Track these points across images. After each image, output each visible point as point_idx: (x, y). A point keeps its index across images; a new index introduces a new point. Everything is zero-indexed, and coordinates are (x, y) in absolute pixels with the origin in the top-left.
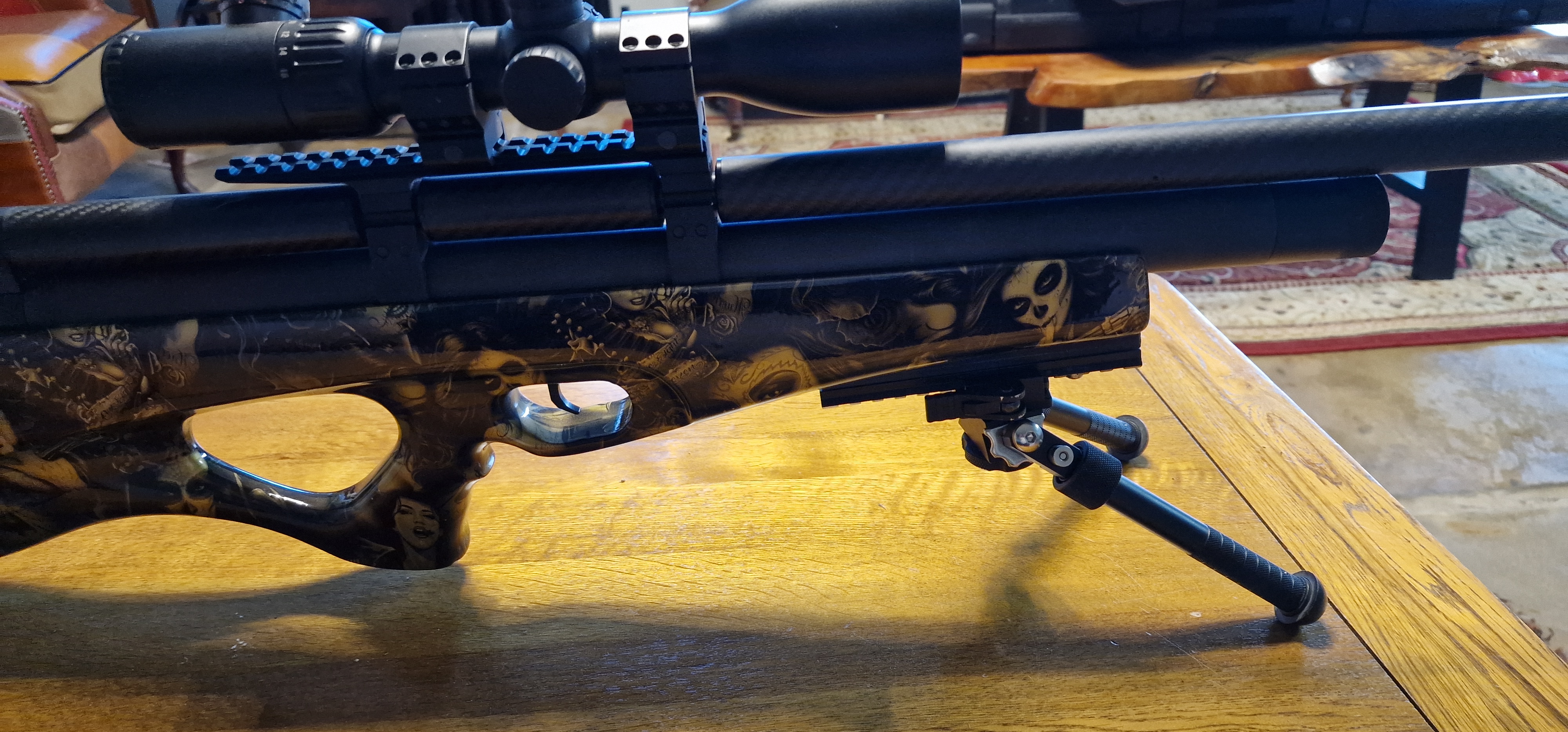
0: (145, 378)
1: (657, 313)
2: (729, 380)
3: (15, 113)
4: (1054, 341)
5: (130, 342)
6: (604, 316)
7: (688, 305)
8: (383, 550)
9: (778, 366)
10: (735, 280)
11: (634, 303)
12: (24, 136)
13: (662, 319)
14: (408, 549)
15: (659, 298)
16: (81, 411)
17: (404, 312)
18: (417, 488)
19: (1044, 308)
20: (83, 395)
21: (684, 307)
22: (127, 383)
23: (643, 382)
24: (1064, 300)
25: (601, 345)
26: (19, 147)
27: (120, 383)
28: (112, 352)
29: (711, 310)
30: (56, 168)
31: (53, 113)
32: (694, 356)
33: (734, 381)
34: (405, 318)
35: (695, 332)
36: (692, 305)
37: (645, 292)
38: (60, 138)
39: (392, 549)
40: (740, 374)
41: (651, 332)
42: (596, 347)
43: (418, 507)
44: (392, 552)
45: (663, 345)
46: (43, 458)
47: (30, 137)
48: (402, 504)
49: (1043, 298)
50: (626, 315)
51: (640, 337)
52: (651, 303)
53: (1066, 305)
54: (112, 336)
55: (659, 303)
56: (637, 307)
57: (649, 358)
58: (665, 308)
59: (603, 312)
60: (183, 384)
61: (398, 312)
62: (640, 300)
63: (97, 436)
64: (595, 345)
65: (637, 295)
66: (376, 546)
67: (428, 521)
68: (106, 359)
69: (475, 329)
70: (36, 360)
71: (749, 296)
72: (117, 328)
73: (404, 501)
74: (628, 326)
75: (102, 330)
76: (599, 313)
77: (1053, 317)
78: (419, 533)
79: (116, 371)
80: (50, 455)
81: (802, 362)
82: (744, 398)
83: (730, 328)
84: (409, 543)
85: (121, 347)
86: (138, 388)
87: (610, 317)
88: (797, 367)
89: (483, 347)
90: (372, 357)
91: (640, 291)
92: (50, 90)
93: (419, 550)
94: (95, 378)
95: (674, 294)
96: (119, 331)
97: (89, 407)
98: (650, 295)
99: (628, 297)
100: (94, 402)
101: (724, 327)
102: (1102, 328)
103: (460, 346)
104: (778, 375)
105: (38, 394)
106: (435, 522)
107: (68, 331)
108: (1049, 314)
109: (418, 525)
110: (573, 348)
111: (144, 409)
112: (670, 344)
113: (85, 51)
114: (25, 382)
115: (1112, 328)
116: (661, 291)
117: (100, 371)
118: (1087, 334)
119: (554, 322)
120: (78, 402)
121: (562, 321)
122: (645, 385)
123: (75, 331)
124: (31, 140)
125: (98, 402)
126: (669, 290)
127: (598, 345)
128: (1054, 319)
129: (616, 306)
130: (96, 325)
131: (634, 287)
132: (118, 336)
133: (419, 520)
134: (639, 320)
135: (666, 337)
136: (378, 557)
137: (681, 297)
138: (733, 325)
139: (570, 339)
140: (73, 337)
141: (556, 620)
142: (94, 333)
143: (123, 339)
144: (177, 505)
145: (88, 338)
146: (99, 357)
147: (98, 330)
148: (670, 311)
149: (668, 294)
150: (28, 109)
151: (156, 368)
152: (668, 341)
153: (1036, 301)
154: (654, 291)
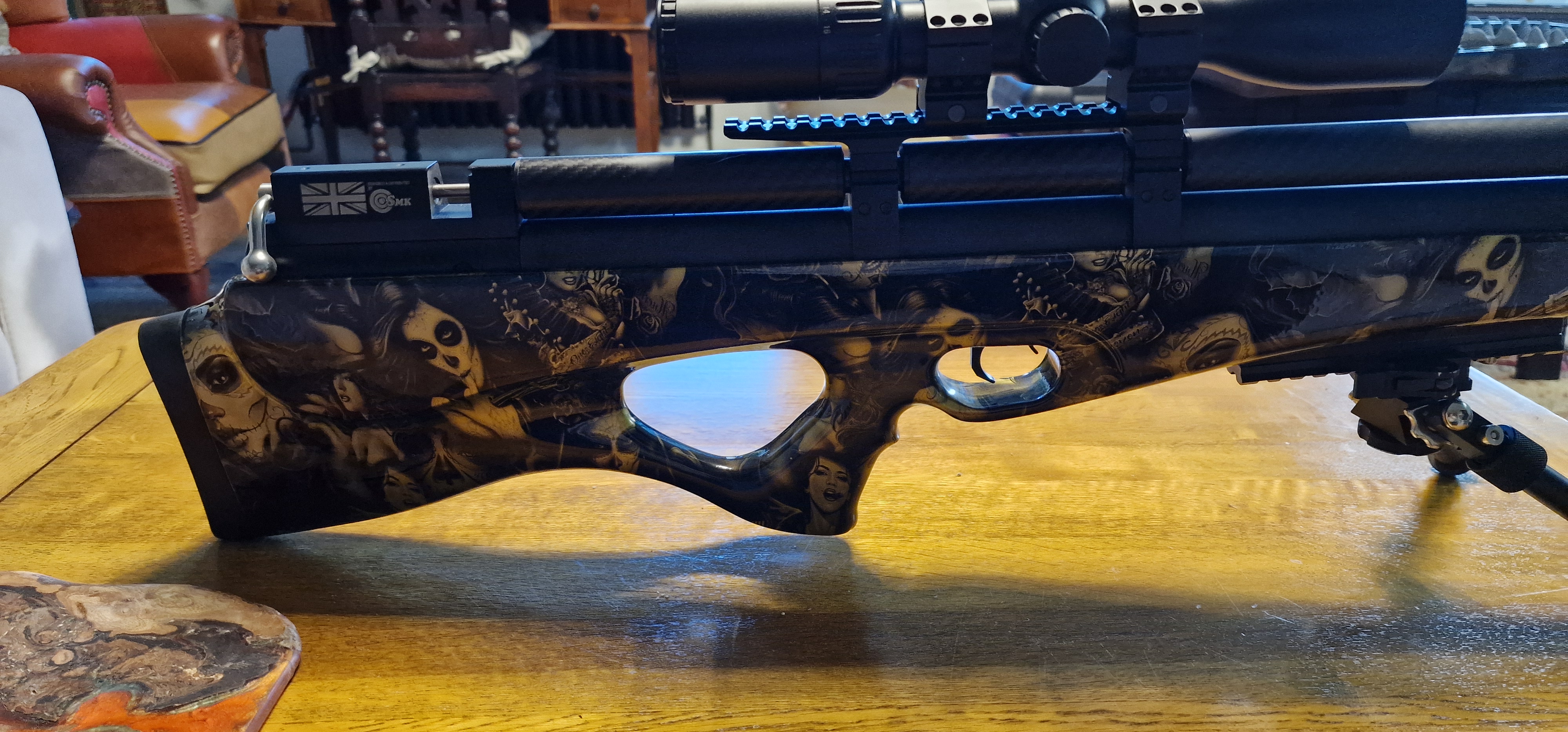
0: (622, 325)
1: (1116, 275)
2: (1171, 348)
3: (167, 170)
4: (1495, 317)
5: (618, 287)
6: (1064, 276)
7: (1147, 267)
8: (791, 512)
9: (1222, 334)
10: (1195, 245)
11: (1096, 265)
12: (172, 193)
13: (1120, 281)
14: (815, 513)
15: (1121, 259)
16: (553, 354)
17: (879, 266)
18: (839, 448)
19: (1493, 283)
20: (559, 339)
21: (1143, 270)
22: (604, 328)
23: (1079, 347)
24: (1514, 276)
25: (1055, 306)
26: (164, 204)
27: (598, 328)
28: (599, 297)
29: (1168, 274)
30: (196, 225)
31: (198, 172)
32: (1142, 320)
33: (1176, 347)
34: (877, 273)
35: (1148, 294)
36: (1152, 267)
37: (1108, 253)
38: (202, 198)
39: (798, 511)
40: (1183, 340)
41: (1106, 294)
42: (1049, 307)
43: (834, 467)
44: (798, 514)
45: (1114, 307)
46: (493, 404)
47: (177, 194)
48: (821, 464)
49: (1492, 272)
50: (1084, 275)
51: (1094, 299)
52: (1112, 265)
53: (1515, 280)
54: (603, 280)
55: (1120, 265)
56: (1098, 268)
57: (1097, 321)
58: (1124, 269)
59: (1063, 272)
60: (656, 330)
61: (872, 267)
62: (1102, 261)
63: (553, 383)
64: (1049, 306)
65: (1100, 256)
66: (784, 507)
67: (840, 483)
68: (592, 303)
69: (939, 287)
70: (525, 304)
71: (1208, 261)
72: (609, 273)
73: (823, 461)
74: (1085, 287)
75: (595, 274)
76: (1060, 273)
77: (1500, 292)
78: (829, 495)
79: (597, 316)
80: (500, 401)
81: (1246, 331)
82: (1181, 366)
83: (1181, 294)
84: (815, 504)
85: (609, 292)
86: (613, 334)
87: (1070, 278)
88: (1240, 335)
89: (943, 305)
90: (836, 311)
91: (1104, 252)
92: (197, 151)
93: (824, 513)
94: (575, 320)
95: (1136, 256)
96: (611, 276)
97: (561, 351)
98: (1114, 255)
99: (1090, 258)
100: (567, 346)
101: (1177, 291)
102: (1544, 306)
103: (921, 303)
104: (1220, 342)
105: (517, 336)
106: (846, 484)
107: (563, 274)
108: (1497, 289)
109: (830, 487)
110: (1027, 308)
111: (612, 356)
112: (1121, 306)
113: (225, 117)
114: (508, 323)
115: (1553, 307)
116: (1124, 253)
117: (582, 315)
118: (1528, 312)
119: (1016, 281)
120: (552, 345)
121: (1023, 280)
122: (1081, 350)
123: (569, 275)
124: (178, 197)
125: (571, 346)
126: (1131, 252)
127: (1052, 306)
128: (1501, 294)
129: (1079, 267)
130: (590, 269)
131: (1097, 249)
132: (610, 281)
133: (833, 482)
134: (1096, 282)
135: (1119, 300)
136: (785, 518)
137: (1142, 259)
138: (1187, 289)
139: (1026, 299)
140: (567, 280)
141: (961, 589)
142: (586, 277)
143: (612, 284)
144: (603, 459)
145: (581, 281)
146: (586, 300)
147: (591, 274)
148: (1128, 273)
149: (1130, 256)
150: (178, 168)
151: (635, 314)
152: (1120, 303)
153: (1487, 275)
154: (1118, 252)
